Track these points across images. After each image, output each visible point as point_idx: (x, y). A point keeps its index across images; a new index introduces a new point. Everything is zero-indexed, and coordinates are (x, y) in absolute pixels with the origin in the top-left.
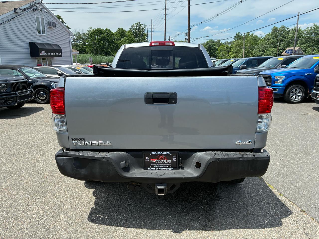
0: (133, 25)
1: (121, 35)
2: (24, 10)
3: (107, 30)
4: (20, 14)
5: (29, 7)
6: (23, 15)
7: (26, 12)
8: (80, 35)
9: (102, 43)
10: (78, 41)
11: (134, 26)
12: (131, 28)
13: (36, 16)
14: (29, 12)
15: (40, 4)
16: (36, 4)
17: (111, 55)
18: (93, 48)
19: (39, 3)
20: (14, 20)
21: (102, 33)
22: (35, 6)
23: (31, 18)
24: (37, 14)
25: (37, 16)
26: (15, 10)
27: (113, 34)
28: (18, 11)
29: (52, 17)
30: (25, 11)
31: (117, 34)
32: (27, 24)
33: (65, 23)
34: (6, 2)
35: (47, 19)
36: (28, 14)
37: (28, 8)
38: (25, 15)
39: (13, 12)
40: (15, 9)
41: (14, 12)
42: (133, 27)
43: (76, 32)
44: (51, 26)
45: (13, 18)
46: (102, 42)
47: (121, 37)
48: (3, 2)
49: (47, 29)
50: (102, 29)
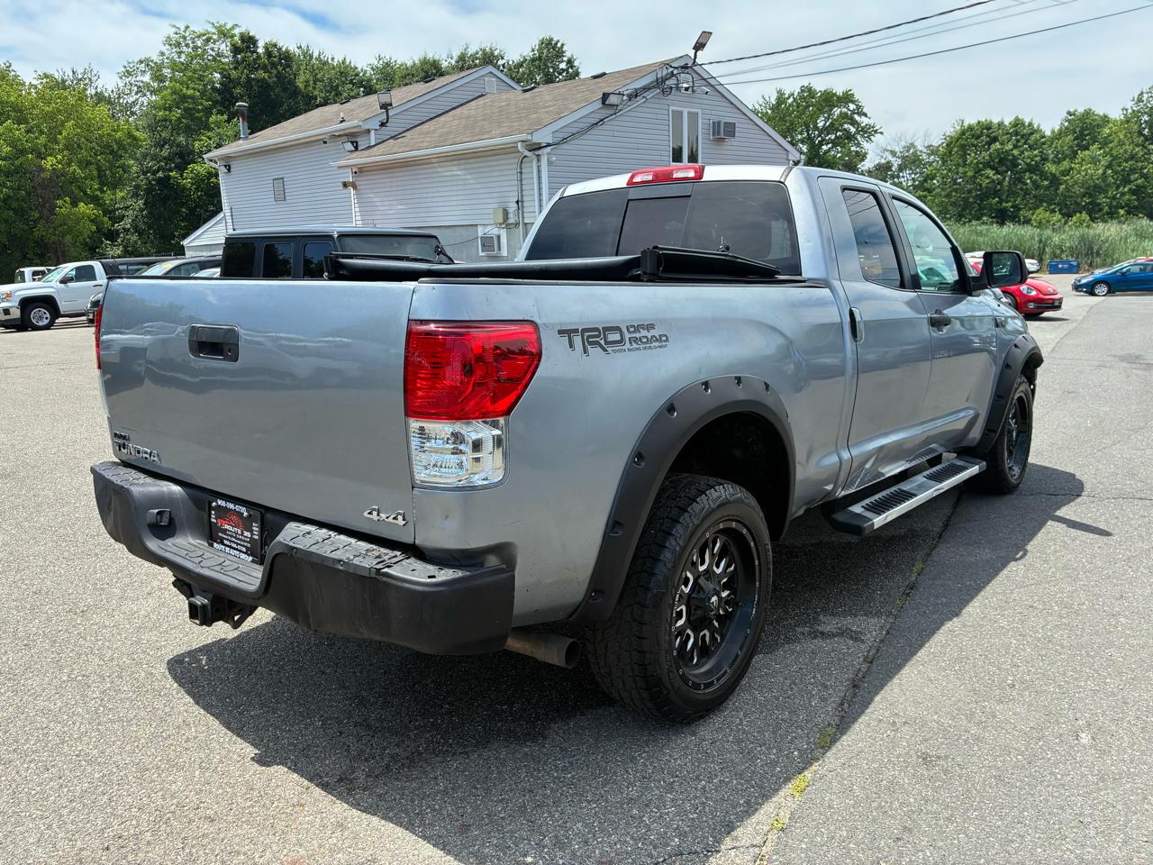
0: (1142, 93)
1: (1080, 137)
2: (634, 95)
3: (1018, 123)
4: (619, 108)
5: (653, 82)
6: (630, 110)
7: (640, 100)
8: (915, 154)
9: (988, 177)
10: (903, 177)
11: (1145, 96)
12: (1128, 107)
13: (671, 108)
14: (652, 100)
15: (689, 70)
16: (675, 72)
17: (1020, 220)
18: (948, 196)
19: (685, 67)
20: (600, 127)
21: (995, 140)
22: (674, 78)
23: (654, 116)
24: (675, 103)
25: (676, 108)
26: (605, 96)
27: (1044, 137)
28: (613, 100)
29: (729, 105)
30: (636, 96)
31: (1059, 135)
32: (640, 136)
33: (865, 115)
34: (604, 74)
35: (708, 112)
36: (647, 105)
37: (646, 88)
38: (638, 109)
39: (599, 104)
40: (604, 94)
41: (601, 106)
42: (1140, 100)
43: (903, 143)
44: (719, 134)
45: (597, 124)
46: (990, 173)
47: (1077, 145)
48: (595, 77)
49: (705, 146)
50: (996, 121)
